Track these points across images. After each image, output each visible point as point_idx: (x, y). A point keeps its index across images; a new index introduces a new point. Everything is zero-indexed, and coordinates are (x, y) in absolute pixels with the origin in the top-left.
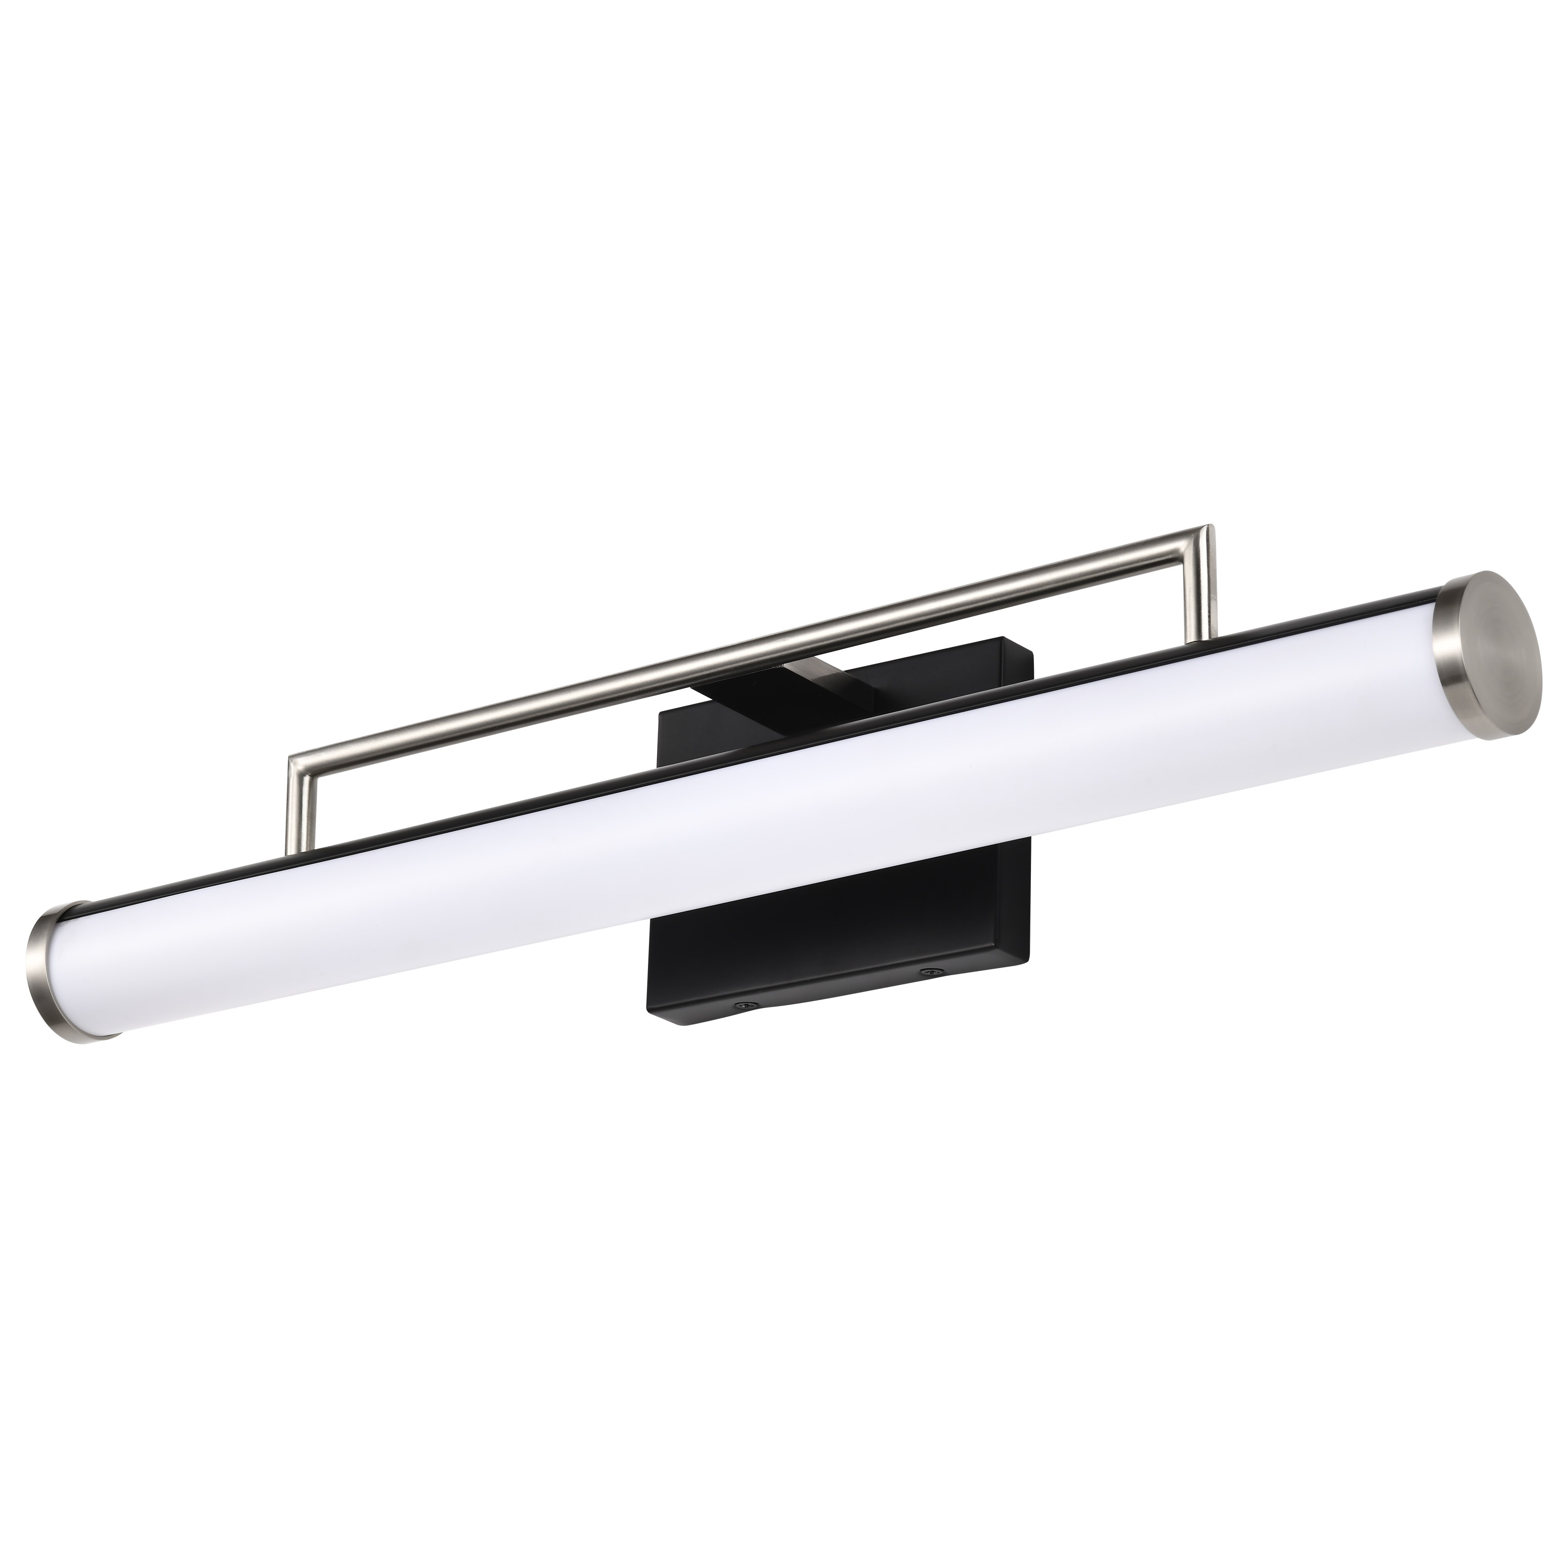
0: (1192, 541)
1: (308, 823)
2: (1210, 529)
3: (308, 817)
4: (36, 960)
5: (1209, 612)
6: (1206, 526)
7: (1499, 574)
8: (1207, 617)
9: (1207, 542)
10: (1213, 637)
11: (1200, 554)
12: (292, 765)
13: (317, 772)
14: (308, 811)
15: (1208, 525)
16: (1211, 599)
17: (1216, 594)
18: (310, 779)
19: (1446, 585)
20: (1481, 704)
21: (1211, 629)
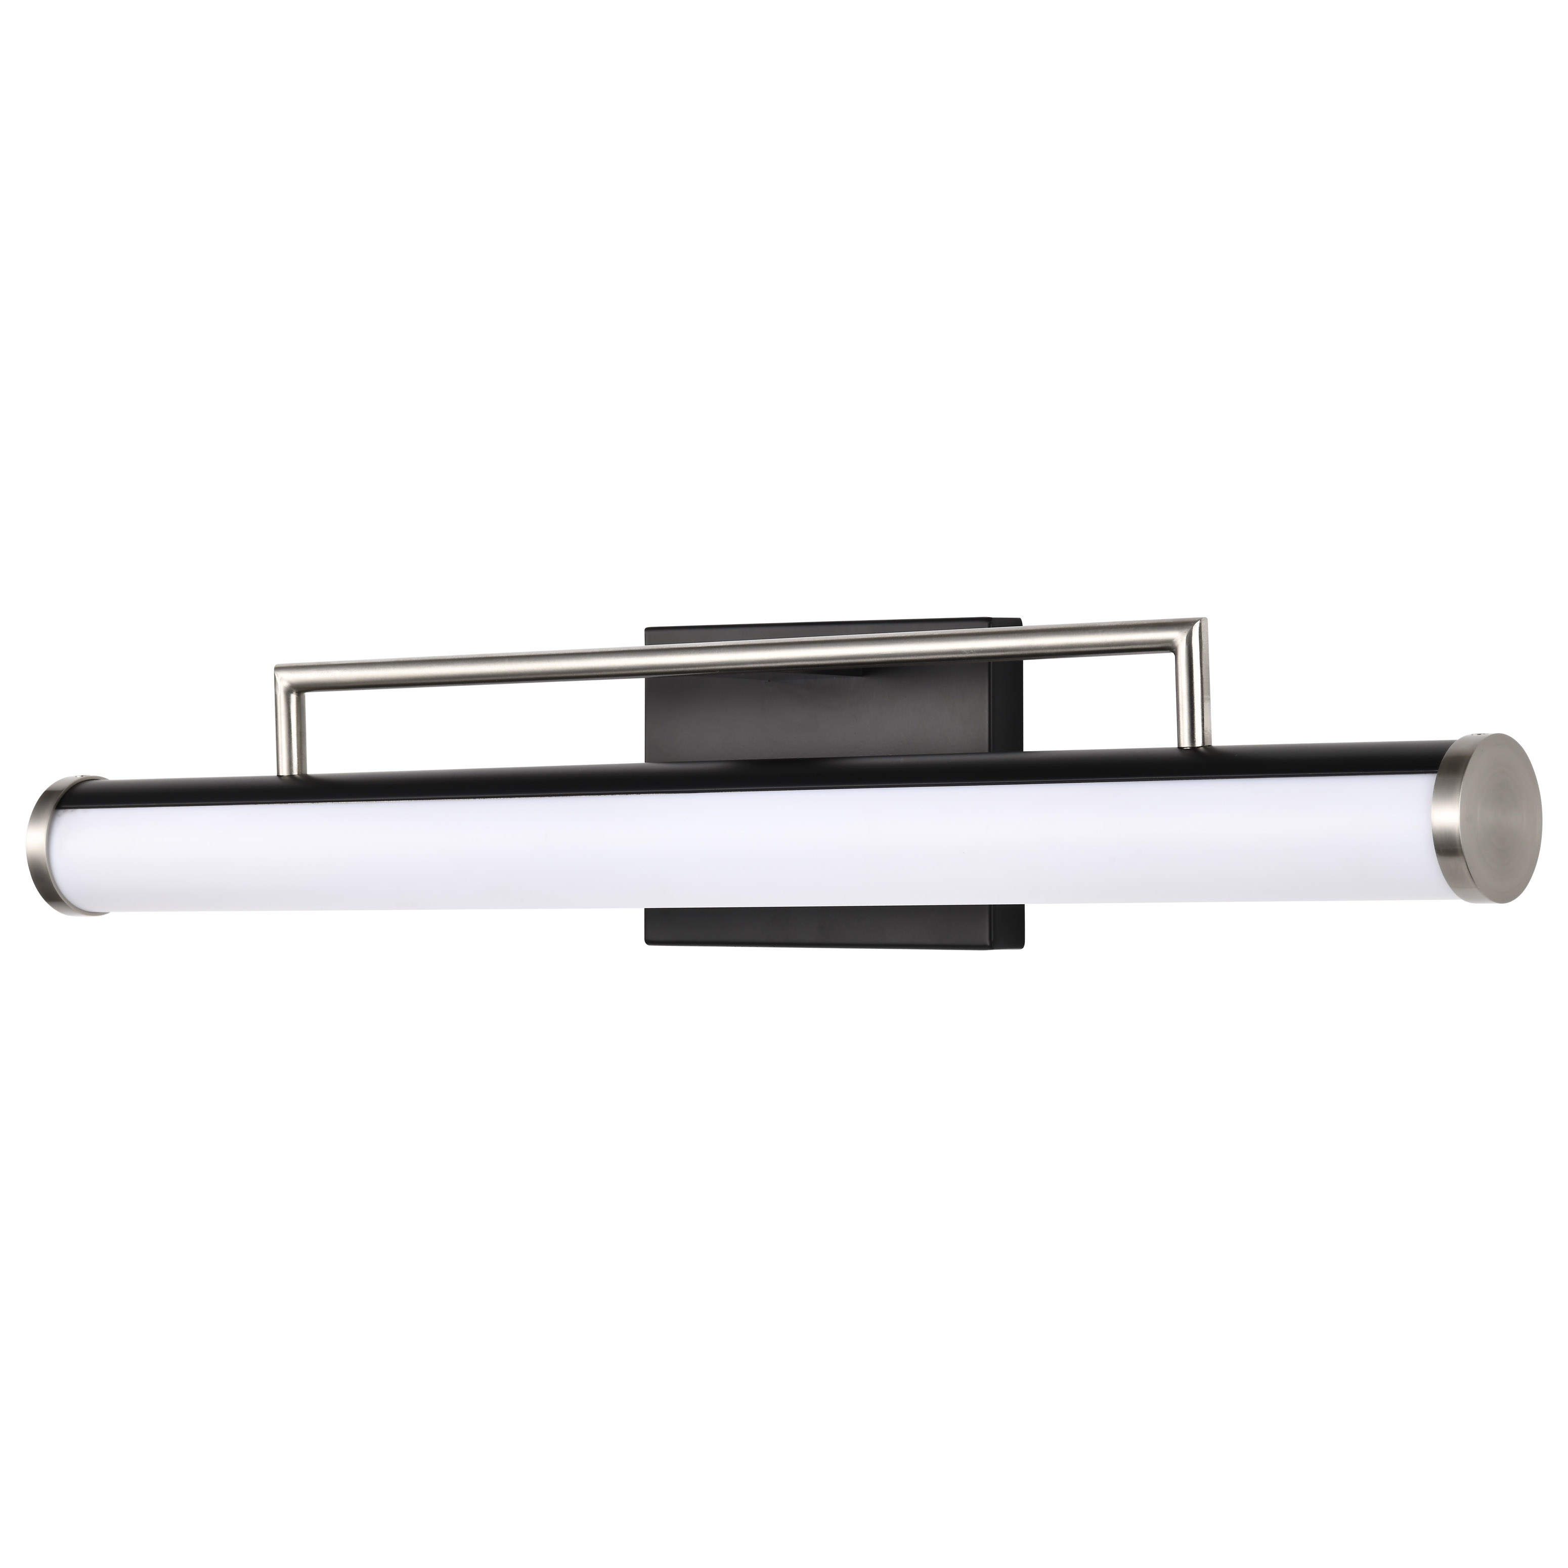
0: (1185, 635)
1: (298, 742)
2: (1202, 624)
3: (298, 735)
5: (1203, 713)
6: (1199, 622)
7: (1515, 740)
8: (1201, 720)
9: (1200, 640)
10: (1207, 744)
11: (1192, 654)
12: (278, 679)
13: (309, 688)
14: (298, 730)
15: (1201, 619)
18: (297, 697)
19: (1459, 739)
20: (1474, 878)
21: (1205, 733)
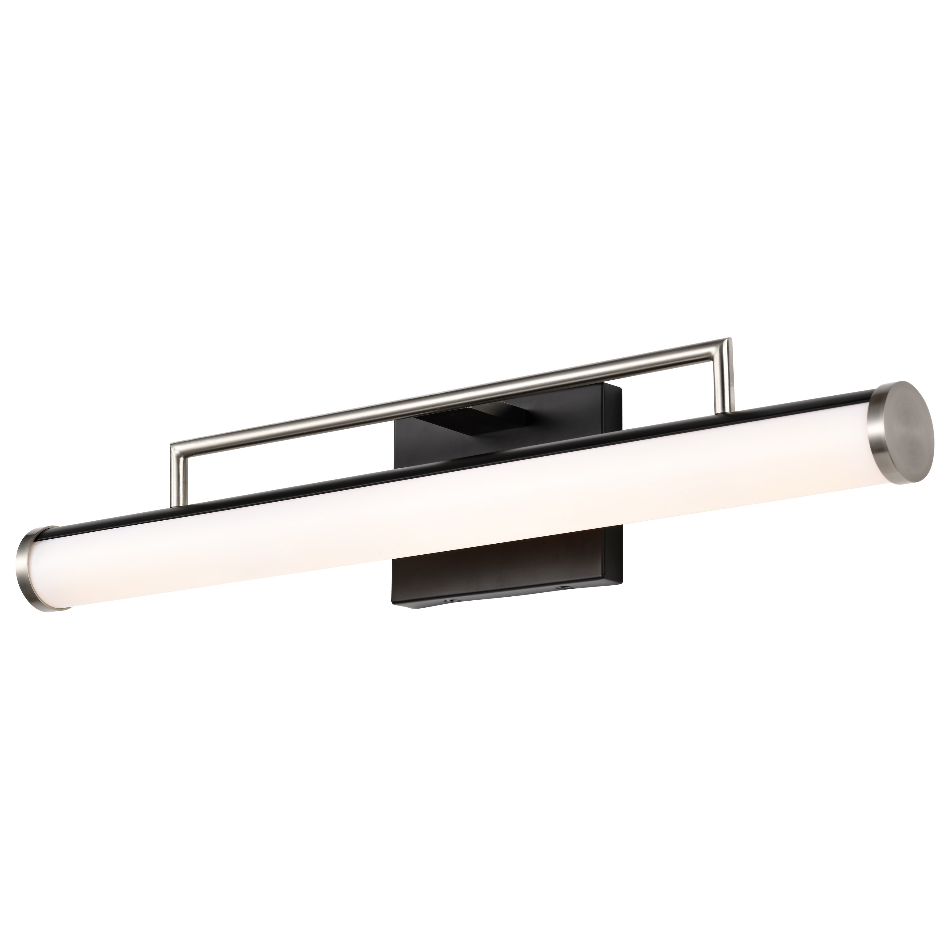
0: (719, 349)
1: (183, 487)
2: (729, 341)
3: (183, 483)
4: (21, 563)
5: (730, 394)
6: (727, 339)
7: (911, 383)
8: (728, 397)
9: (727, 349)
10: (732, 411)
11: (723, 357)
12: (172, 450)
13: (187, 455)
14: (183, 479)
15: (728, 338)
16: (731, 385)
17: (733, 382)
18: (184, 459)
19: (877, 388)
20: (895, 464)
21: (731, 404)
